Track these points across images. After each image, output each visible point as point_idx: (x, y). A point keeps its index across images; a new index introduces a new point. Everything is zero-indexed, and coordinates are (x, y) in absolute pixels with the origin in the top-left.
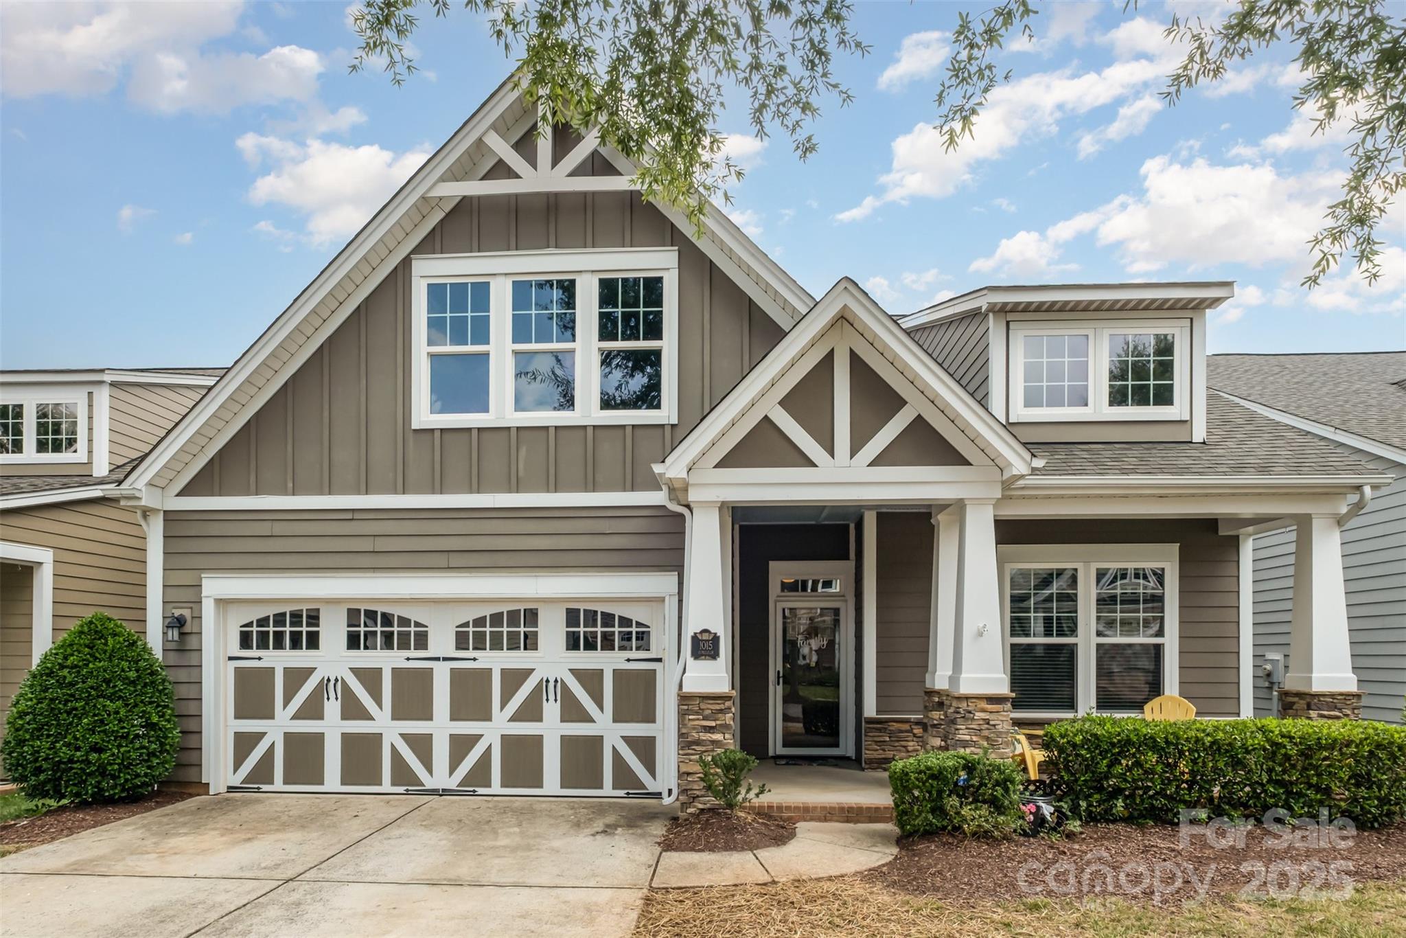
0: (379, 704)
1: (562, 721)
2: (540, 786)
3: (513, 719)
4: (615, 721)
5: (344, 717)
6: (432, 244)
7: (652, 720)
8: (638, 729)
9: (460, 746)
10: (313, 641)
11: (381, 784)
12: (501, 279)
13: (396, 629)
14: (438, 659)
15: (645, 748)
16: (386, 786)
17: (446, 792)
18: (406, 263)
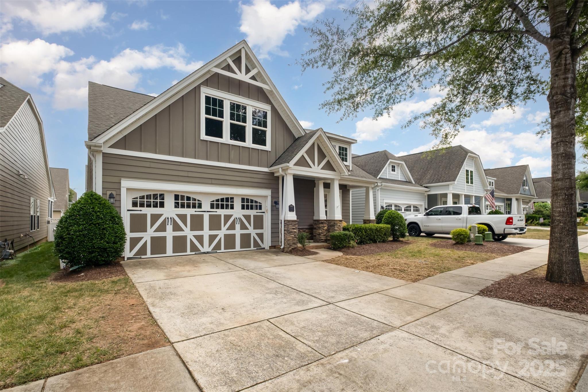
0: (186, 226)
1: (241, 229)
2: (235, 248)
3: (227, 229)
4: (254, 229)
5: (174, 231)
6: (207, 83)
7: (262, 228)
8: (259, 231)
9: (212, 238)
10: (162, 205)
11: (187, 252)
12: (227, 100)
13: (191, 202)
14: (205, 211)
15: (261, 236)
16: (189, 252)
17: (208, 253)
18: (199, 87)
